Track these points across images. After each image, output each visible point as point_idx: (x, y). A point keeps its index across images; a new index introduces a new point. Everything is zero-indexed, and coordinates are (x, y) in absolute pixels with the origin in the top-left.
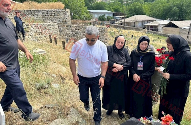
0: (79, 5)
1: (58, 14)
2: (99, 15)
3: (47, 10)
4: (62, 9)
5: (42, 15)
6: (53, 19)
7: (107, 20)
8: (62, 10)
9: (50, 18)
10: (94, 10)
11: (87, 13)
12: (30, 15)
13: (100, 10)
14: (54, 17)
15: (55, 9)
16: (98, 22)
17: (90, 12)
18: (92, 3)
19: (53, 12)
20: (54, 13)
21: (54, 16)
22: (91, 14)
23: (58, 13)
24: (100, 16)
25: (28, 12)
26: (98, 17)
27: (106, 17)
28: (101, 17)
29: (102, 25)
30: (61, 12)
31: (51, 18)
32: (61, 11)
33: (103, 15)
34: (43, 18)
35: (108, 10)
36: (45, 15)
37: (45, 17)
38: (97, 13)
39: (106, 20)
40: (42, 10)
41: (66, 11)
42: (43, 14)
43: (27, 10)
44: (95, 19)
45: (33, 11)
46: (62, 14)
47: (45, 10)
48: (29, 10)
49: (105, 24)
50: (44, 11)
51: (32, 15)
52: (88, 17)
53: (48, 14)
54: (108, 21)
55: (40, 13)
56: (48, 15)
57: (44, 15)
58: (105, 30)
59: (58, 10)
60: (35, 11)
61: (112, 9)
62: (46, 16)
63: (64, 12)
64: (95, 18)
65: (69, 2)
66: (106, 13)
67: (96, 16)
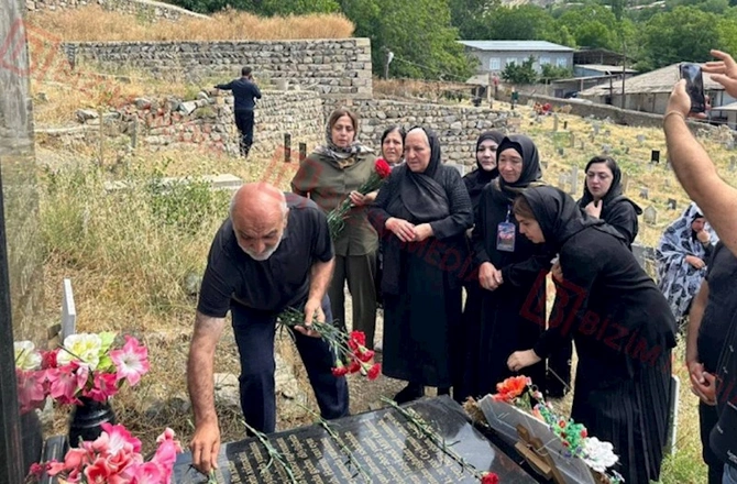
0: (421, 22)
1: (326, 58)
2: (509, 61)
3: (288, 41)
4: (341, 40)
5: (269, 60)
6: (306, 76)
7: (543, 82)
8: (340, 43)
9: (298, 74)
10: (488, 39)
11: (455, 53)
12: (228, 61)
13: (516, 39)
14: (309, 68)
15: (318, 41)
16: (500, 87)
17: (471, 48)
18: (483, 10)
19: (310, 49)
20: (310, 52)
21: (312, 65)
22: (475, 55)
23: (328, 55)
24: (512, 64)
25: (222, 49)
26: (504, 69)
27: (537, 68)
28: (518, 67)
29: (518, 103)
30: (339, 52)
31: (301, 72)
32: (338, 46)
33: (526, 59)
34: (272, 72)
35: (548, 41)
36: (281, 62)
37: (279, 69)
38: (498, 51)
39: (539, 79)
40: (270, 42)
41: (358, 45)
42: (272, 56)
43: (220, 43)
44: (487, 77)
45: (239, 44)
46: (339, 57)
47: (283, 41)
48: (227, 43)
49: (530, 98)
50: (277, 48)
51: (236, 60)
52: (459, 69)
53: (291, 58)
54: (546, 86)
55: (265, 54)
56: (290, 62)
57: (276, 60)
58: (510, 123)
59: (326, 45)
60: (247, 47)
61: (569, 36)
62: (283, 66)
63: (351, 48)
64: (490, 72)
65: (384, 11)
66: (542, 51)
67: (496, 65)
